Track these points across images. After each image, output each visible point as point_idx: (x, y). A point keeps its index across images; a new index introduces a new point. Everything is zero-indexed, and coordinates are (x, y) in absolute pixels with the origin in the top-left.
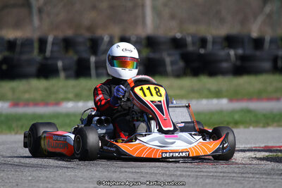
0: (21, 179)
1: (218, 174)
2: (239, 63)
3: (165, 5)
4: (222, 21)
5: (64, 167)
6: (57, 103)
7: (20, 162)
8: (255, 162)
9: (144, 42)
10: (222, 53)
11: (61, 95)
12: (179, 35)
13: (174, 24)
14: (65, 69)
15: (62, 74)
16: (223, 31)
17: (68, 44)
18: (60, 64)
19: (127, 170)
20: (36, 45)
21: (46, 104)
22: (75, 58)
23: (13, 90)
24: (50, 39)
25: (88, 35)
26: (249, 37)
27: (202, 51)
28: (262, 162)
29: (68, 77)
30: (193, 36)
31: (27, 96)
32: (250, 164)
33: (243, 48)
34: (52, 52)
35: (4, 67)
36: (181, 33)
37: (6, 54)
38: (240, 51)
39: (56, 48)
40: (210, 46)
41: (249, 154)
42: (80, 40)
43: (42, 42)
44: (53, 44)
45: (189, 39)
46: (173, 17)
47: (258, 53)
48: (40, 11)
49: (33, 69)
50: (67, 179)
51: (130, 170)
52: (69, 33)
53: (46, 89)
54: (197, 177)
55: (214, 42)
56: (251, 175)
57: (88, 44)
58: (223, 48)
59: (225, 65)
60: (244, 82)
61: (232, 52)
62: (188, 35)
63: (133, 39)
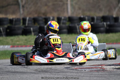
0: (16, 78)
1: (99, 75)
2: (108, 28)
3: (76, 4)
4: (101, 10)
5: (34, 73)
7: (15, 71)
8: (115, 70)
9: (67, 19)
10: (101, 24)
12: (82, 16)
13: (80, 11)
15: (33, 33)
16: (101, 14)
17: (35, 20)
18: (32, 29)
19: (60, 74)
20: (22, 21)
21: (26, 46)
22: (38, 26)
23: (12, 40)
24: (28, 18)
25: (43, 17)
26: (112, 17)
27: (92, 23)
28: (118, 70)
31: (18, 43)
32: (113, 71)
33: (110, 22)
34: (28, 24)
35: (8, 31)
36: (83, 15)
37: (9, 25)
38: (108, 23)
39: (30, 22)
40: (95, 21)
41: (112, 67)
42: (40, 19)
43: (24, 20)
44: (29, 21)
45: (87, 18)
46: (80, 8)
47: (116, 24)
48: (23, 6)
49: (20, 31)
50: (35, 78)
51: (62, 74)
52: (36, 16)
53: (26, 40)
54: (90, 77)
55: (97, 19)
56: (113, 76)
57: (44, 20)
58: (101, 22)
59: (102, 29)
60: (110, 36)
61: (105, 23)
62: (86, 16)
63: (63, 18)
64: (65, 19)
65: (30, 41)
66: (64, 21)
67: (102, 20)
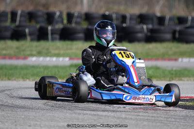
2: (149, 34)
6: (25, 58)
9: (84, 17)
10: (138, 27)
11: (29, 53)
12: (107, 13)
14: (30, 34)
15: (29, 38)
17: (31, 16)
18: (27, 30)
20: (9, 16)
21: (18, 58)
22: (38, 26)
24: (19, 12)
25: (45, 11)
27: (124, 25)
29: (32, 40)
30: (117, 13)
31: (4, 52)
33: (152, 24)
34: (20, 21)
36: (109, 11)
38: (150, 26)
39: (23, 19)
42: (40, 13)
43: (14, 15)
44: (21, 16)
45: (114, 16)
49: (8, 34)
52: (31, 8)
53: (17, 48)
55: (131, 19)
57: (45, 17)
59: (140, 35)
60: (153, 47)
61: (145, 27)
62: (113, 13)
63: (76, 14)
64: (79, 16)
65: (24, 50)
66: (79, 20)
67: (139, 20)
